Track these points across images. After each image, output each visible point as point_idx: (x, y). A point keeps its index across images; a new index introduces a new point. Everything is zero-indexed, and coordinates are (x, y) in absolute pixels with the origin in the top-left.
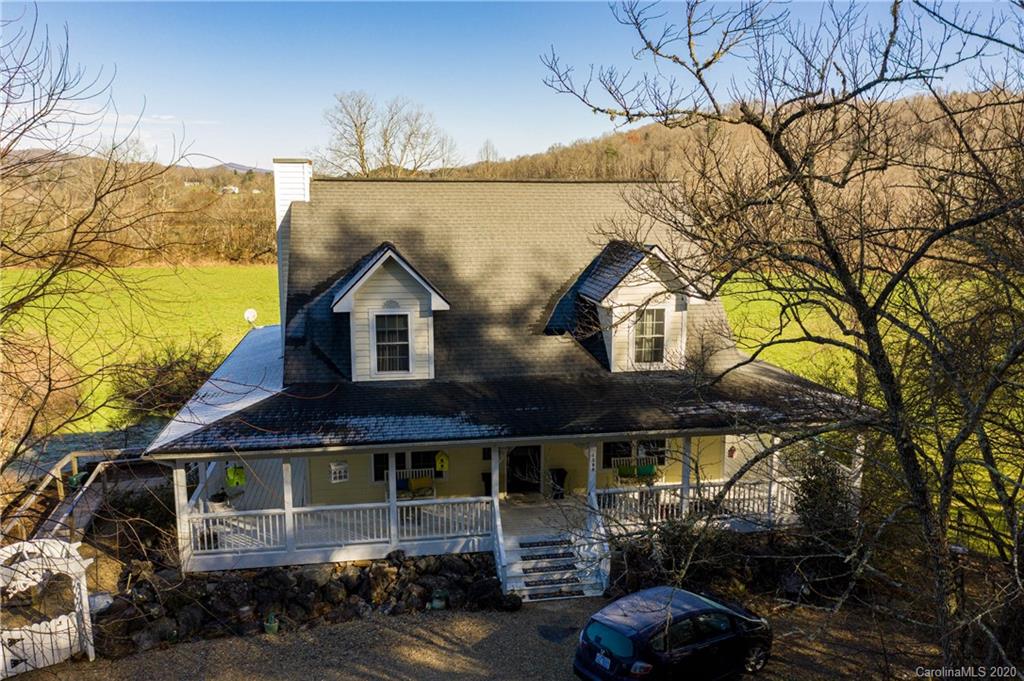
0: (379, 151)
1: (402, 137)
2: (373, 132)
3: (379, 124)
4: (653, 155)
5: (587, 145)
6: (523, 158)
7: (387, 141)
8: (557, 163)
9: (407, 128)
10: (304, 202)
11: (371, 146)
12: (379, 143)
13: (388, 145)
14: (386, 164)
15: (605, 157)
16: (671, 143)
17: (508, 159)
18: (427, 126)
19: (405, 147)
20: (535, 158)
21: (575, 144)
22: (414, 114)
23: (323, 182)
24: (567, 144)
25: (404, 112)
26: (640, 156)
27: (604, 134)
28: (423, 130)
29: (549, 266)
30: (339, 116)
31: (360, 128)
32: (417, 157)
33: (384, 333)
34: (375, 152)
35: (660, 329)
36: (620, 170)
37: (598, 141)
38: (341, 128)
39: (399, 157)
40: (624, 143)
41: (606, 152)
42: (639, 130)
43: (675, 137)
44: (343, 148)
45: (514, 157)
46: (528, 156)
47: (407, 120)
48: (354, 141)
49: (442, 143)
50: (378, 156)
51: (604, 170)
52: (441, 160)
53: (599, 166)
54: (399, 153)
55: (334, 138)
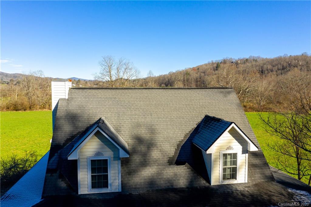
0: (116, 74)
1: (123, 69)
2: (114, 68)
3: (116, 66)
4: (200, 75)
5: (180, 72)
6: (161, 75)
7: (118, 71)
8: (171, 77)
9: (125, 67)
10: (65, 99)
11: (113, 72)
12: (116, 71)
13: (119, 72)
14: (118, 78)
15: (186, 75)
16: (206, 71)
17: (156, 76)
18: (131, 66)
19: (124, 72)
20: (164, 76)
21: (177, 71)
22: (127, 62)
23: (75, 90)
24: (174, 71)
25: (124, 61)
26: (196, 75)
27: (185, 68)
28: (130, 67)
29: (178, 129)
30: (103, 63)
31: (110, 67)
32: (128, 76)
33: (95, 168)
34: (115, 74)
35: (235, 163)
36: (190, 79)
37: (184, 71)
38: (104, 67)
39: (122, 76)
40: (191, 71)
41: (186, 74)
42: (196, 67)
43: (207, 69)
44: (104, 73)
45: (158, 75)
46: (162, 75)
47: (125, 64)
48: (108, 71)
49: (136, 71)
50: (115, 75)
51: (186, 79)
52: (135, 76)
53: (184, 78)
54: (122, 74)
55: (102, 70)
